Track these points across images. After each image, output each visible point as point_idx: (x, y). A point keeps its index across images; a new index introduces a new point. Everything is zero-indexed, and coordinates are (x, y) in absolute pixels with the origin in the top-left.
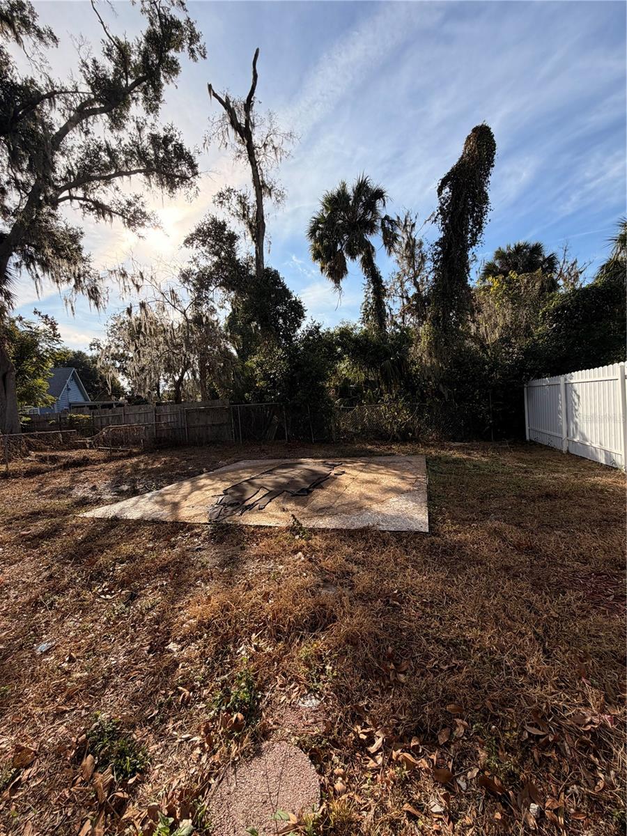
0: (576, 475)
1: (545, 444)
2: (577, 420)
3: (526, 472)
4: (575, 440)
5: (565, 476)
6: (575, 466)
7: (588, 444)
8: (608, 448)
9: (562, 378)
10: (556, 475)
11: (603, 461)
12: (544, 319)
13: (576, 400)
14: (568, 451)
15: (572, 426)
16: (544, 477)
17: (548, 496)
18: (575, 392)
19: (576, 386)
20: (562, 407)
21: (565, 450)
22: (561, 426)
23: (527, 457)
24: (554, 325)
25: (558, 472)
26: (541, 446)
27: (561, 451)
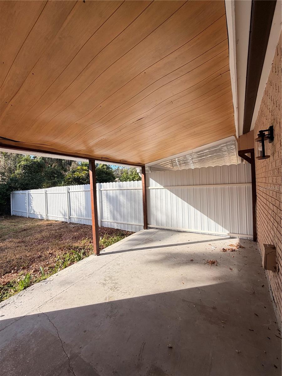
0: (32, 223)
1: (20, 216)
2: (32, 206)
3: (14, 226)
4: (31, 213)
5: (29, 224)
6: (31, 221)
7: (35, 213)
8: (41, 214)
9: (27, 191)
10: (26, 225)
11: (40, 218)
12: (20, 168)
13: (32, 199)
14: (29, 217)
15: (30, 208)
16: (22, 226)
17: (25, 230)
18: (31, 196)
19: (32, 194)
20: (27, 201)
21: (28, 217)
22: (26, 208)
23: (13, 221)
24: (24, 171)
25: (26, 224)
26: (18, 217)
27: (26, 217)
